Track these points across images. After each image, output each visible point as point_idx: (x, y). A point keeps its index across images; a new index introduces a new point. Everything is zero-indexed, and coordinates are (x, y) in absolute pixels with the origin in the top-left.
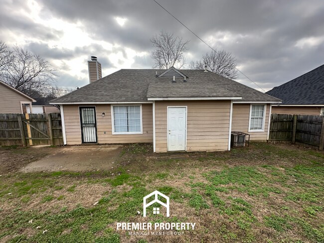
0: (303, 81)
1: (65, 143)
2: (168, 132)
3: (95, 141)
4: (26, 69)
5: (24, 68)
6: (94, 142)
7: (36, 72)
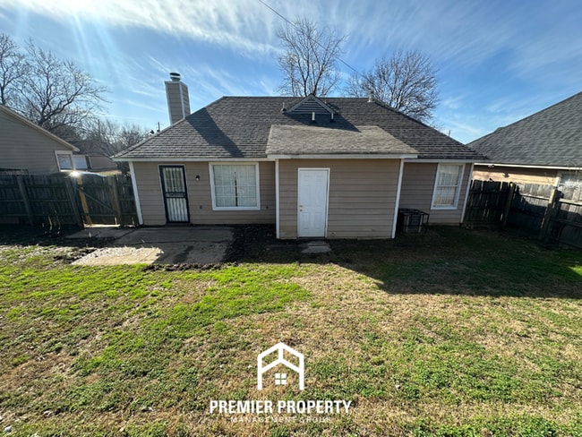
0: (542, 122)
1: (141, 223)
2: (299, 208)
3: (187, 220)
4: (53, 88)
5: (49, 87)
6: (185, 222)
7: (70, 94)
